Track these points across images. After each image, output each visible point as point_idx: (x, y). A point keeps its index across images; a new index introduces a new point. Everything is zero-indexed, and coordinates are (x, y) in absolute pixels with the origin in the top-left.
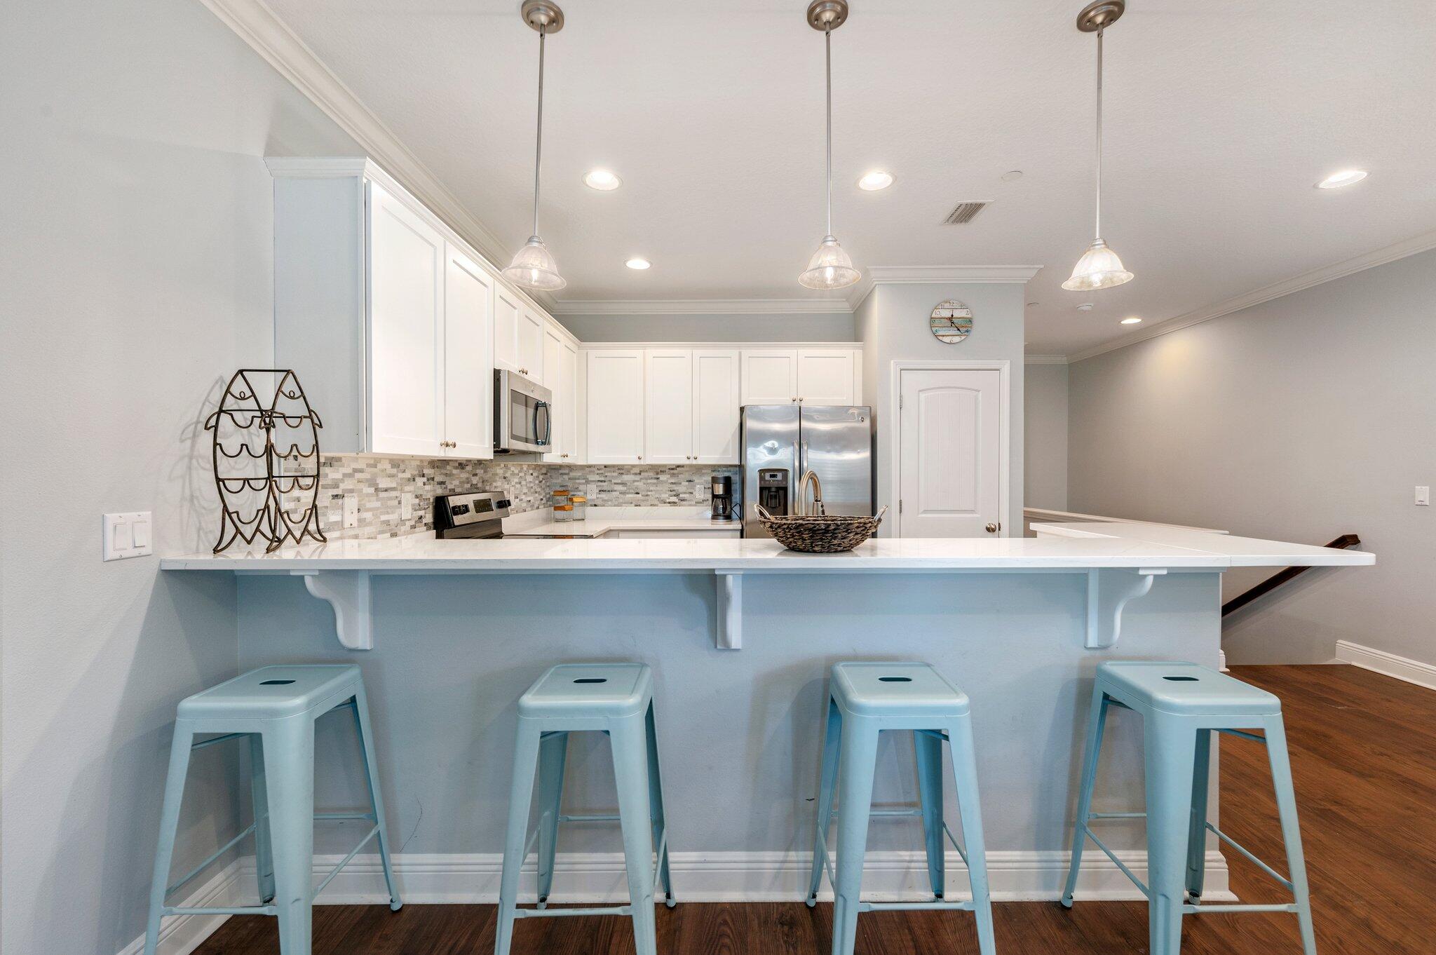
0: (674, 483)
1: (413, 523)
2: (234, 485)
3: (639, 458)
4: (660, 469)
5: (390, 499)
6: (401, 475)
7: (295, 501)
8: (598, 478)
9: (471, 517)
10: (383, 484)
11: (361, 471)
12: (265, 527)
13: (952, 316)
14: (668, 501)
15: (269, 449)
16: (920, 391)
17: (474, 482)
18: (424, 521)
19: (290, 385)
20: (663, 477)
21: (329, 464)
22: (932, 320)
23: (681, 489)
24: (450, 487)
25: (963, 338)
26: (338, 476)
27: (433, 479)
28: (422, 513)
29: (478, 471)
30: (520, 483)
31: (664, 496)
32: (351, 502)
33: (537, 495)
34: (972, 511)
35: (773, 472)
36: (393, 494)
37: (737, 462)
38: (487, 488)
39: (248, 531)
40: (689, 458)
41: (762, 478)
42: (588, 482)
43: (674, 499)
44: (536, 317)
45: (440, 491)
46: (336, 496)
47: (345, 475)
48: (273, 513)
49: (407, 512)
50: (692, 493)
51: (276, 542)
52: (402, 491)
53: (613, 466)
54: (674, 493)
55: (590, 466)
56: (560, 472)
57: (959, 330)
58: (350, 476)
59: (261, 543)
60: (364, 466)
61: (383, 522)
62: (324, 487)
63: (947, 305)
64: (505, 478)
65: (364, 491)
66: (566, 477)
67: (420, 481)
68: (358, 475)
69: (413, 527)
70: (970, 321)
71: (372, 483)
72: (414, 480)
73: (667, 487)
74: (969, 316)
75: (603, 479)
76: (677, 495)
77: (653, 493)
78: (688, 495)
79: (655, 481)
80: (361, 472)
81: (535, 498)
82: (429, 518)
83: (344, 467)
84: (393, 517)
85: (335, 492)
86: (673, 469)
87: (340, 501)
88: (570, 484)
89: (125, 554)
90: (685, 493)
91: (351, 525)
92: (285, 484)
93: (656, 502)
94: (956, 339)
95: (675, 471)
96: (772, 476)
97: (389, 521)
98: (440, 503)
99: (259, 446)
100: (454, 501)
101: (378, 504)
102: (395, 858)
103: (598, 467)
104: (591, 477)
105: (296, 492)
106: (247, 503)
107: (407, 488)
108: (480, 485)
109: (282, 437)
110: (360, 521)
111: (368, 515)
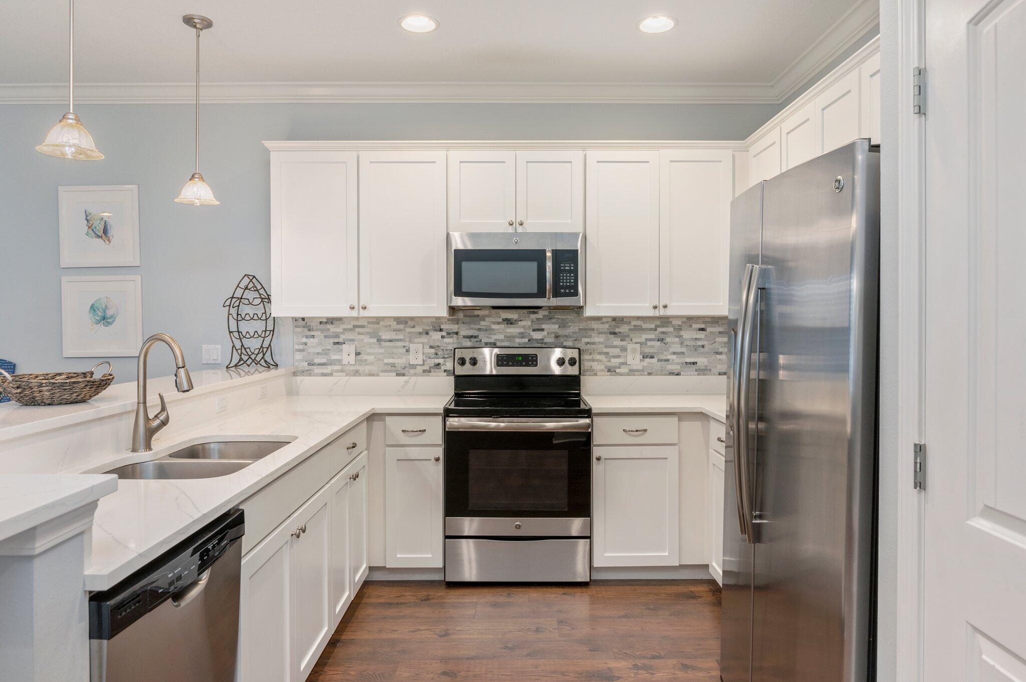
10: (385, 336)
21: (330, 323)
26: (339, 330)
27: (457, 333)
47: (345, 330)
60: (366, 324)
61: (387, 364)
65: (365, 341)
68: (357, 330)
72: (427, 333)
80: (362, 327)
83: (344, 324)
87: (340, 347)
89: (209, 362)
91: (349, 363)
97: (394, 364)
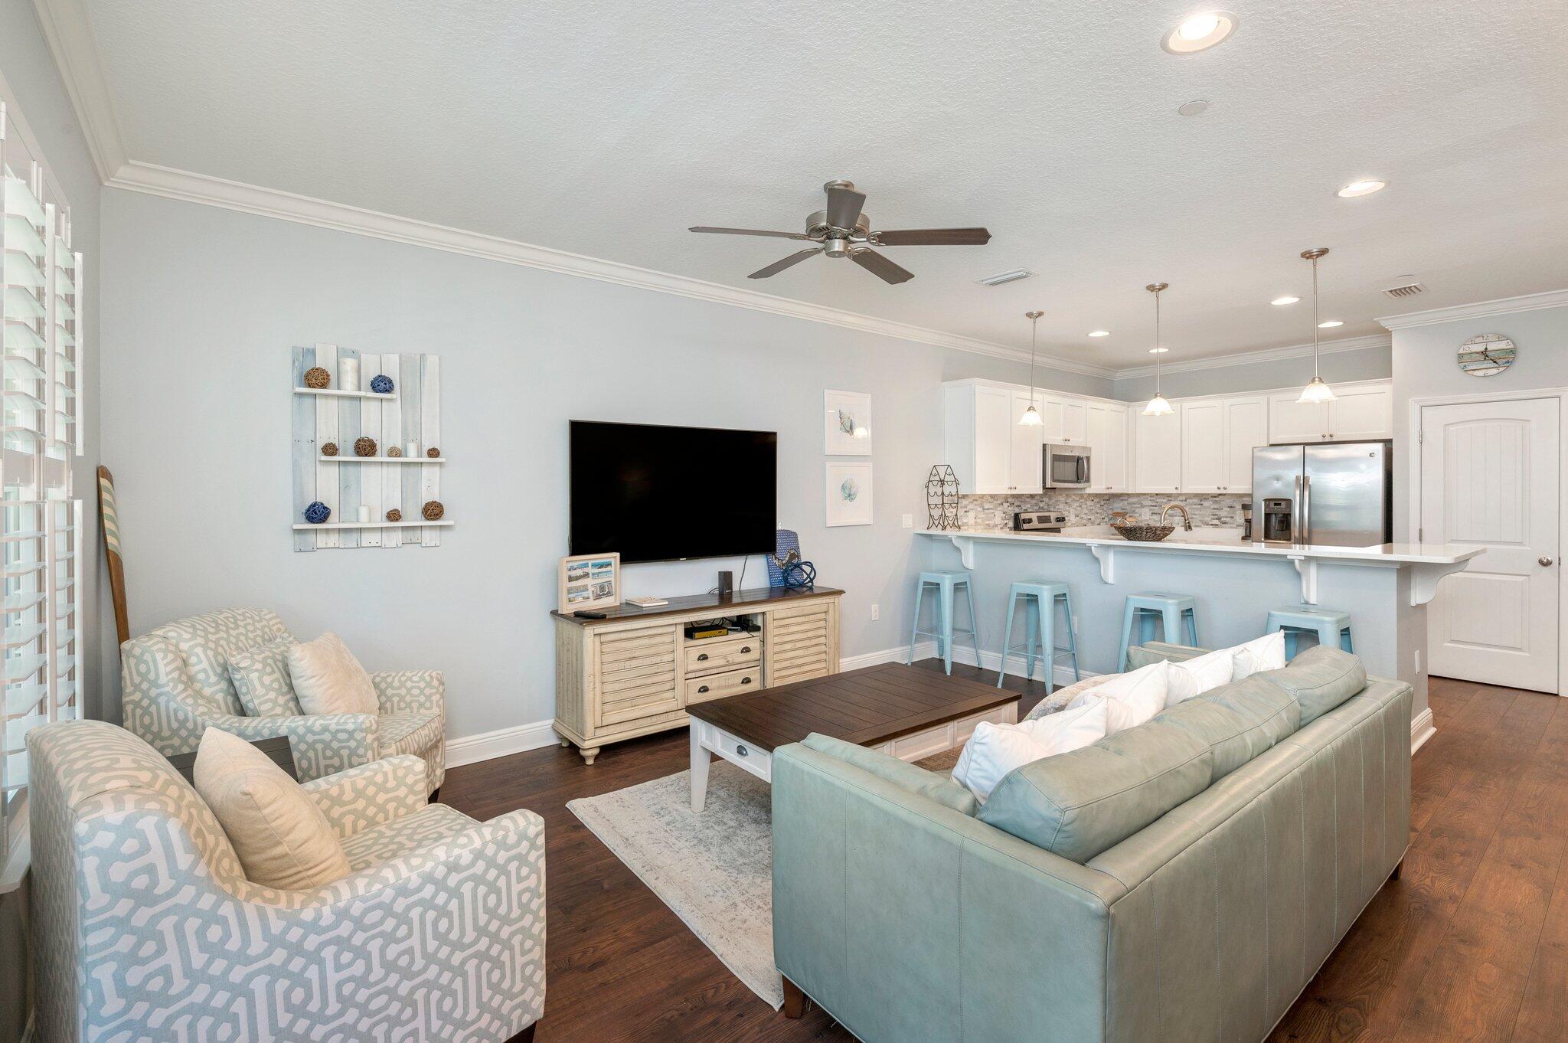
0: (1217, 509)
1: (1002, 526)
2: (933, 506)
3: (1176, 488)
4: (1204, 497)
5: (990, 513)
6: (995, 502)
7: (950, 512)
8: (1150, 503)
9: (1035, 524)
11: (977, 500)
12: (941, 522)
13: (1486, 349)
14: (1210, 523)
15: (943, 494)
16: (1446, 425)
17: (1041, 505)
18: (1008, 526)
19: (949, 471)
20: (1206, 504)
22: (1460, 356)
23: (1222, 513)
24: (1024, 508)
25: (1501, 369)
28: (1007, 521)
29: (1044, 499)
30: (1080, 506)
31: (1208, 519)
32: (971, 514)
33: (1098, 515)
34: (1521, 544)
35: (1277, 502)
36: (992, 511)
37: (1251, 492)
38: (1052, 509)
39: (936, 523)
40: (1219, 488)
41: (1267, 507)
42: (1142, 506)
43: (1216, 522)
44: (1077, 402)
45: (1017, 511)
46: (966, 512)
48: (943, 516)
49: (998, 520)
50: (1233, 517)
51: (944, 528)
52: (996, 509)
53: (1163, 494)
54: (1216, 517)
55: (1145, 494)
56: (1121, 498)
57: (1495, 362)
58: (972, 502)
59: (940, 527)
62: (962, 508)
63: (1480, 340)
64: (1066, 503)
66: (1125, 502)
67: (1006, 505)
69: (1002, 528)
70: (1512, 351)
71: (981, 506)
73: (1210, 511)
74: (1512, 346)
75: (1154, 504)
76: (1219, 519)
77: (1197, 516)
78: (1229, 519)
79: (1199, 507)
81: (1096, 518)
82: (1011, 524)
84: (991, 523)
85: (965, 510)
86: (1215, 497)
88: (1128, 507)
90: (1227, 517)
92: (947, 506)
93: (1201, 524)
94: (1495, 371)
95: (1217, 499)
96: (1275, 504)
98: (1017, 516)
99: (940, 493)
100: (1024, 516)
101: (984, 516)
102: (980, 651)
103: (1151, 495)
104: (1145, 503)
105: (951, 510)
106: (936, 513)
107: (999, 509)
108: (1045, 507)
109: (947, 489)
110: (976, 522)
111: (979, 521)
